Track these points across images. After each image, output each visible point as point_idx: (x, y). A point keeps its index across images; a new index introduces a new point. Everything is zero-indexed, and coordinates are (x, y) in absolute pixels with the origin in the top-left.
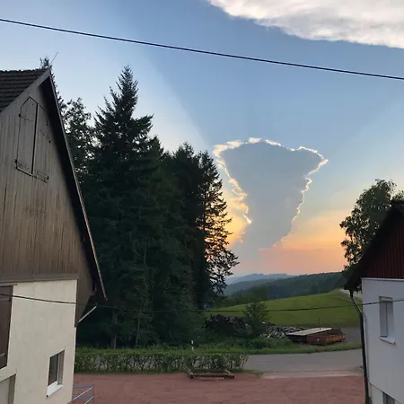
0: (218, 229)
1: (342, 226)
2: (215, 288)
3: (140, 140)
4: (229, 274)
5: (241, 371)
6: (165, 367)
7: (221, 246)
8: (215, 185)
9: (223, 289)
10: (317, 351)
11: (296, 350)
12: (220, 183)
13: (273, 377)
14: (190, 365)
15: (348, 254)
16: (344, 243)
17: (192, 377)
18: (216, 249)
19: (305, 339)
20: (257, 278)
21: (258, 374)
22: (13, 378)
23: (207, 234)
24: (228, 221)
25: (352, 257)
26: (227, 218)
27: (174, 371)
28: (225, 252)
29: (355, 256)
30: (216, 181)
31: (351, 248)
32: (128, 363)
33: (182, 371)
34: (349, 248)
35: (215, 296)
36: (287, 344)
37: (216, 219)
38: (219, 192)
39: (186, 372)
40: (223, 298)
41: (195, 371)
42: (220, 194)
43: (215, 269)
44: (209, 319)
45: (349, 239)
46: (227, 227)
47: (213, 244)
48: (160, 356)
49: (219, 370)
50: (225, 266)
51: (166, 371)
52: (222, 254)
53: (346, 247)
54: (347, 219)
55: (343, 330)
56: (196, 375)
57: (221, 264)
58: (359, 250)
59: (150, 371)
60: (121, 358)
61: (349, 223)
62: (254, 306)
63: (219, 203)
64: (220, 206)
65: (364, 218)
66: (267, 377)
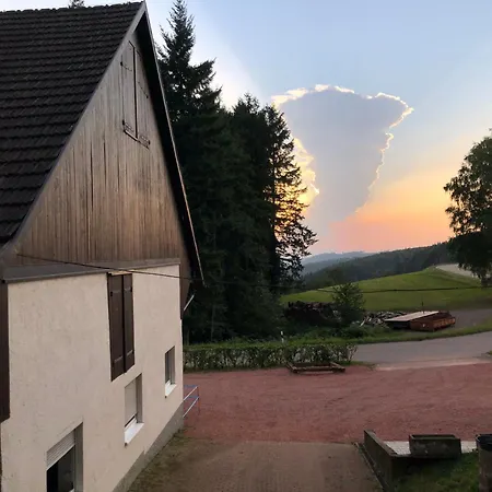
0: (291, 202)
1: (446, 189)
2: (290, 271)
3: (201, 93)
4: (306, 254)
5: (349, 363)
6: (261, 362)
7: (295, 222)
8: (286, 146)
9: (299, 272)
10: (428, 338)
11: (399, 338)
12: (291, 144)
13: (389, 369)
14: (289, 358)
15: (454, 223)
16: (449, 210)
17: (295, 372)
18: (288, 225)
19: (407, 326)
20: (327, 259)
21: (371, 366)
22: (139, 379)
23: (278, 208)
24: (304, 191)
25: (459, 226)
26: (300, 187)
27: (273, 365)
28: (301, 228)
29: (463, 225)
30: (286, 142)
31: (458, 215)
32: (217, 359)
33: (281, 365)
34: (455, 216)
35: (290, 280)
36: (386, 331)
37: (288, 189)
38: (291, 155)
39: (286, 366)
40: (300, 282)
41: (298, 365)
42: (292, 158)
43: (289, 250)
44: (286, 306)
45: (455, 204)
46: (302, 199)
47: (285, 220)
48: (254, 350)
49: (324, 363)
50: (301, 245)
51: (263, 367)
52: (297, 231)
53: (452, 214)
54: (453, 180)
55: (452, 313)
56: (299, 369)
57: (297, 243)
58: (467, 218)
59: (244, 368)
60: (209, 354)
61: (455, 185)
62: (344, 290)
63: (291, 169)
64: (293, 173)
65: (473, 178)
66: (381, 369)
